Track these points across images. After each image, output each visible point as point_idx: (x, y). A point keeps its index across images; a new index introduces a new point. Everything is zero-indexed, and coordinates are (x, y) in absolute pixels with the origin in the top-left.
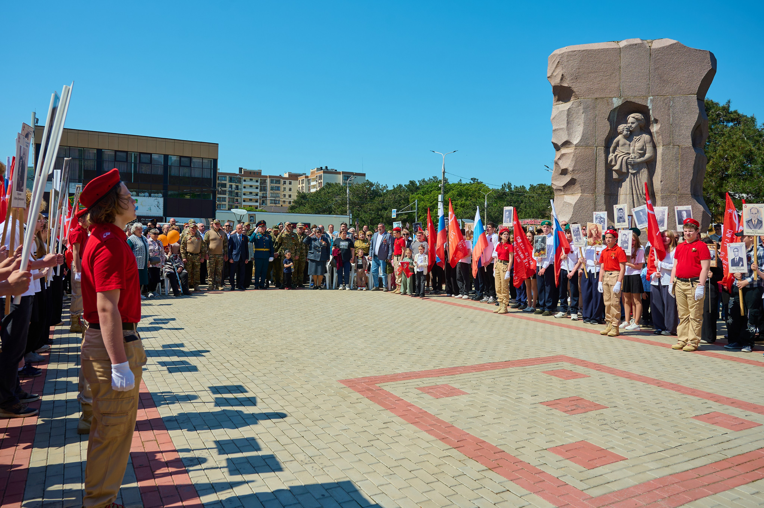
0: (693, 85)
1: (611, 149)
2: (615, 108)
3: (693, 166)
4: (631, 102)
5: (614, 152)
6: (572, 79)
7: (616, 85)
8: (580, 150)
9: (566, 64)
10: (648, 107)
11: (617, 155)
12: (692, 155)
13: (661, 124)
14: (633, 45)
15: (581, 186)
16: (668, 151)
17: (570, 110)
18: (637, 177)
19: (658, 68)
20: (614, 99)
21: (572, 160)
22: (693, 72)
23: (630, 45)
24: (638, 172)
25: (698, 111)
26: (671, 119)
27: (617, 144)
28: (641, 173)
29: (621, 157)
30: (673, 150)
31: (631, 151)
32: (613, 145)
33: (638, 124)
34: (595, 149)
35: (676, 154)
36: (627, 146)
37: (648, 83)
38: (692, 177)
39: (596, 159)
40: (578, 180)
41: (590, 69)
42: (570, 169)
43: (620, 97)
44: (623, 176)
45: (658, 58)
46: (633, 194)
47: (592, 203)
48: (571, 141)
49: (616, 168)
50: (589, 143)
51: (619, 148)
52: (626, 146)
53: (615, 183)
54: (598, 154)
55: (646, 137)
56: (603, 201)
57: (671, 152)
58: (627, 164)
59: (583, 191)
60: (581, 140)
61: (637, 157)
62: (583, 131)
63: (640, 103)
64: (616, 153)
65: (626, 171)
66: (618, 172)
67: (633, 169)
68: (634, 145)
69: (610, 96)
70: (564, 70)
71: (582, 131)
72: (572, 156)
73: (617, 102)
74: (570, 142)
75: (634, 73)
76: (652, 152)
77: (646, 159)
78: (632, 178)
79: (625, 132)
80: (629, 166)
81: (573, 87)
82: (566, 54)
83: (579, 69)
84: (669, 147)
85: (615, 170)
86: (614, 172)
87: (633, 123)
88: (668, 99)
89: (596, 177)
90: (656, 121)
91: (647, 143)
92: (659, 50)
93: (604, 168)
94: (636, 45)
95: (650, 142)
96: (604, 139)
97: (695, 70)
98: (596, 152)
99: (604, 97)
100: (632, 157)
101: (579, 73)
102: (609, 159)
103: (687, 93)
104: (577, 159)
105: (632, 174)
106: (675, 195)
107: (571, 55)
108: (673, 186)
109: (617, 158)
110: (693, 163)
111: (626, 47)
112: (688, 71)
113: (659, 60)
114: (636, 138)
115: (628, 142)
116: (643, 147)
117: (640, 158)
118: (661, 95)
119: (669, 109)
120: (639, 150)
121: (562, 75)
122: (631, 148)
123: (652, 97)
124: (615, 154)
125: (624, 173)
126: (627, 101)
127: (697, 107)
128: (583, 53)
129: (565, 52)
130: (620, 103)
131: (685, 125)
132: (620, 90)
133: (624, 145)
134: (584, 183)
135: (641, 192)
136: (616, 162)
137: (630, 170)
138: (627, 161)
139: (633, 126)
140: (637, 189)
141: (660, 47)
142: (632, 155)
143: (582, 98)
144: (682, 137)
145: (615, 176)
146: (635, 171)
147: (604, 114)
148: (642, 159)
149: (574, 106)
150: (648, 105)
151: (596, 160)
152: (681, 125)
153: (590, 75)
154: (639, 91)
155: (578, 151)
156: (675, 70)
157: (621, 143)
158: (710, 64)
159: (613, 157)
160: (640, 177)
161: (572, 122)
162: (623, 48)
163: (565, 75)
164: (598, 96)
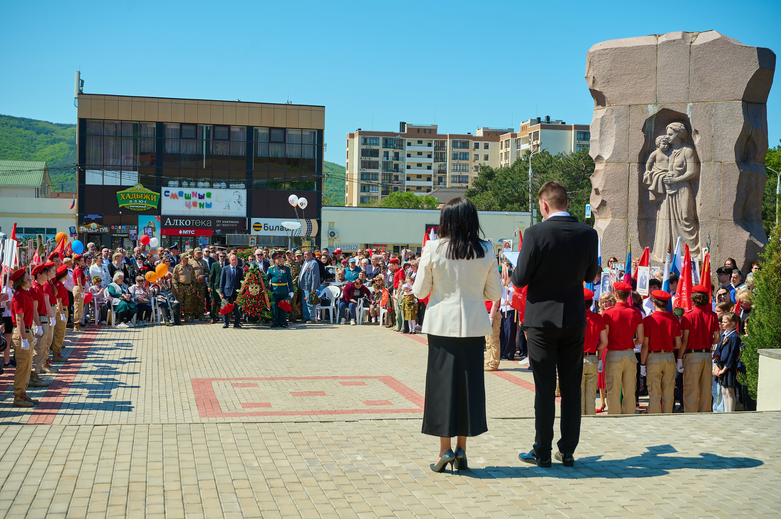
0: (738, 89)
1: (647, 165)
2: (651, 117)
3: (736, 186)
4: (668, 110)
5: (650, 169)
6: (603, 83)
7: (653, 89)
8: (611, 167)
9: (596, 64)
10: (687, 115)
11: (653, 173)
12: (735, 173)
13: (702, 137)
14: (671, 41)
15: (611, 210)
16: (709, 168)
17: (604, 119)
18: (675, 198)
19: (699, 68)
20: (649, 106)
21: (602, 179)
22: (738, 73)
23: (668, 42)
24: (677, 193)
25: (743, 121)
26: (713, 130)
27: (654, 160)
28: (681, 194)
29: (657, 176)
30: (714, 168)
31: (669, 169)
32: (649, 160)
33: (677, 136)
34: (628, 166)
35: (717, 172)
36: (665, 161)
37: (687, 86)
38: (735, 199)
39: (629, 177)
40: (608, 202)
41: (623, 70)
42: (600, 189)
43: (656, 104)
44: (660, 197)
45: (698, 56)
46: (670, 219)
47: (624, 230)
48: (603, 156)
49: (652, 188)
50: (621, 159)
51: (656, 165)
52: (663, 161)
53: (652, 205)
54: (630, 172)
55: (687, 150)
56: (636, 227)
57: (712, 170)
58: (663, 184)
59: (614, 216)
60: (612, 155)
61: (676, 175)
62: (615, 144)
63: (678, 111)
64: (653, 170)
65: (662, 192)
66: (655, 192)
67: (671, 188)
68: (673, 160)
69: (645, 102)
70: (595, 72)
71: (613, 144)
72: (603, 173)
73: (652, 110)
74: (601, 157)
75: (672, 75)
76: (693, 169)
77: (686, 178)
78: (670, 200)
79: (662, 146)
80: (666, 186)
81: (604, 92)
82: (597, 53)
83: (611, 70)
84: (710, 164)
85: (651, 191)
86: (650, 193)
87: (670, 135)
88: (709, 106)
89: (628, 199)
90: (697, 132)
91: (688, 158)
92: (700, 47)
93: (637, 188)
94: (674, 41)
95: (691, 157)
96: (638, 154)
97: (740, 71)
98: (629, 170)
99: (639, 103)
100: (670, 175)
101: (611, 75)
102: (645, 177)
103: (731, 99)
104: (607, 177)
105: (669, 195)
106: (716, 221)
107: (602, 54)
108: (713, 210)
109: (653, 176)
110: (737, 183)
111: (663, 44)
112: (732, 71)
113: (700, 59)
114: (675, 152)
115: (666, 157)
116: (683, 162)
117: (679, 176)
118: (702, 101)
119: (711, 119)
120: (678, 167)
121: (594, 77)
122: (670, 164)
123: (691, 104)
124: (651, 172)
125: (660, 194)
126: (664, 109)
127: (742, 115)
128: (616, 51)
129: (597, 51)
130: (656, 111)
131: (728, 137)
132: (656, 95)
133: (662, 160)
134: (614, 205)
135: (680, 216)
136: (651, 180)
137: (667, 191)
138: (663, 180)
139: (672, 138)
140: (675, 213)
141: (701, 43)
142: (670, 173)
143: (614, 105)
144: (724, 151)
145: (652, 197)
146: (673, 192)
147: (638, 125)
148: (682, 177)
149: (608, 114)
150: (687, 113)
151: (629, 179)
152: (724, 137)
153: (623, 77)
154: (677, 97)
155: (609, 168)
156: (717, 71)
157: (658, 158)
158: (758, 63)
159: (648, 174)
160: (680, 198)
161: (606, 133)
162: (660, 45)
163: (595, 78)
164: (631, 103)
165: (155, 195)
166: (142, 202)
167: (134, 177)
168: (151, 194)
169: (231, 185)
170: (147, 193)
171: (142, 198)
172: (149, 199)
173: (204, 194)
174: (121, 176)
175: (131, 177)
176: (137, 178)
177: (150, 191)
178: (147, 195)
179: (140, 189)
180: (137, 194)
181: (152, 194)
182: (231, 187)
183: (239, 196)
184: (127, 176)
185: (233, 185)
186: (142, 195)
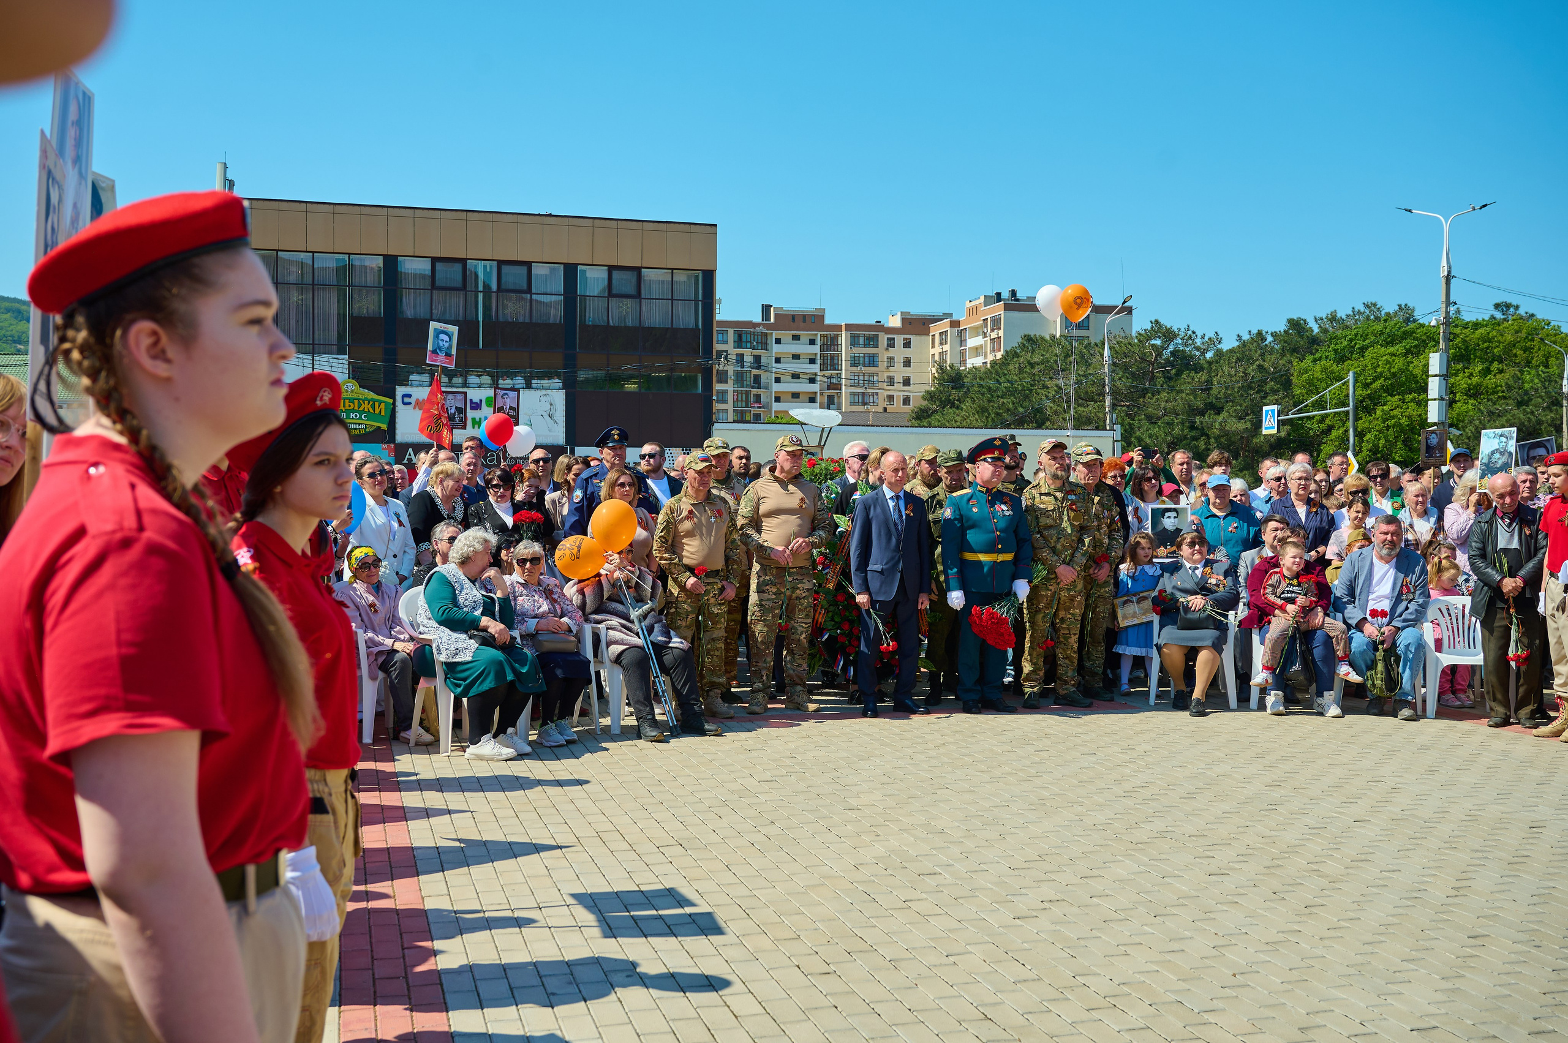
165: (384, 402)
166: (356, 416)
167: (341, 366)
168: (374, 401)
169: (533, 381)
170: (366, 399)
171: (356, 408)
172: (371, 411)
173: (481, 401)
174: (313, 364)
175: (334, 365)
176: (346, 366)
177: (372, 395)
178: (366, 402)
179: (352, 391)
180: (347, 401)
181: (377, 401)
182: (533, 386)
183: (551, 404)
184: (326, 364)
185: (539, 381)
186: (356, 402)
